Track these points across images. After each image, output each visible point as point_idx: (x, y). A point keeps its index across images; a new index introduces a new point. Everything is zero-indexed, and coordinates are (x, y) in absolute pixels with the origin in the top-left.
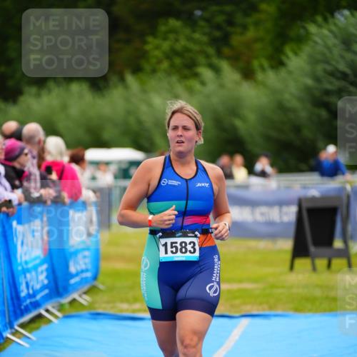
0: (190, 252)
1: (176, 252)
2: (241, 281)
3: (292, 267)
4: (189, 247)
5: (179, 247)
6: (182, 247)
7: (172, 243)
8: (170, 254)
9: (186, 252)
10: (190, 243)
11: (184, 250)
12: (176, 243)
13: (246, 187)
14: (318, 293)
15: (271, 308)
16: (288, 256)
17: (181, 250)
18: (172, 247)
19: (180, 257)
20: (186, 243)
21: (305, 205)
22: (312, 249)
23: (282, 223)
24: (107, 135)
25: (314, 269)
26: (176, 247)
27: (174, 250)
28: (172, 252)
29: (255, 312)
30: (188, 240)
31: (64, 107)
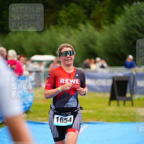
2: (88, 109)
3: (109, 104)
13: (95, 71)
14: (118, 114)
16: (108, 100)
21: (115, 79)
22: (118, 97)
23: (107, 87)
24: (43, 50)
25: (118, 105)
29: (91, 122)
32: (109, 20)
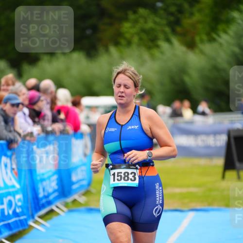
0: (131, 180)
1: (121, 180)
2: (188, 186)
3: (223, 177)
4: (131, 176)
5: (123, 176)
6: (125, 176)
7: (118, 173)
8: (116, 181)
9: (128, 180)
10: (132, 173)
11: (126, 178)
12: (121, 173)
13: (191, 122)
15: (209, 205)
16: (221, 170)
17: (124, 178)
18: (118, 176)
19: (123, 183)
20: (128, 173)
21: (232, 135)
22: (238, 164)
23: (216, 147)
24: (97, 88)
25: (239, 178)
26: (121, 176)
27: (119, 178)
28: (118, 180)
29: (198, 207)
30: (130, 171)
31: (68, 69)
32: (208, 34)
